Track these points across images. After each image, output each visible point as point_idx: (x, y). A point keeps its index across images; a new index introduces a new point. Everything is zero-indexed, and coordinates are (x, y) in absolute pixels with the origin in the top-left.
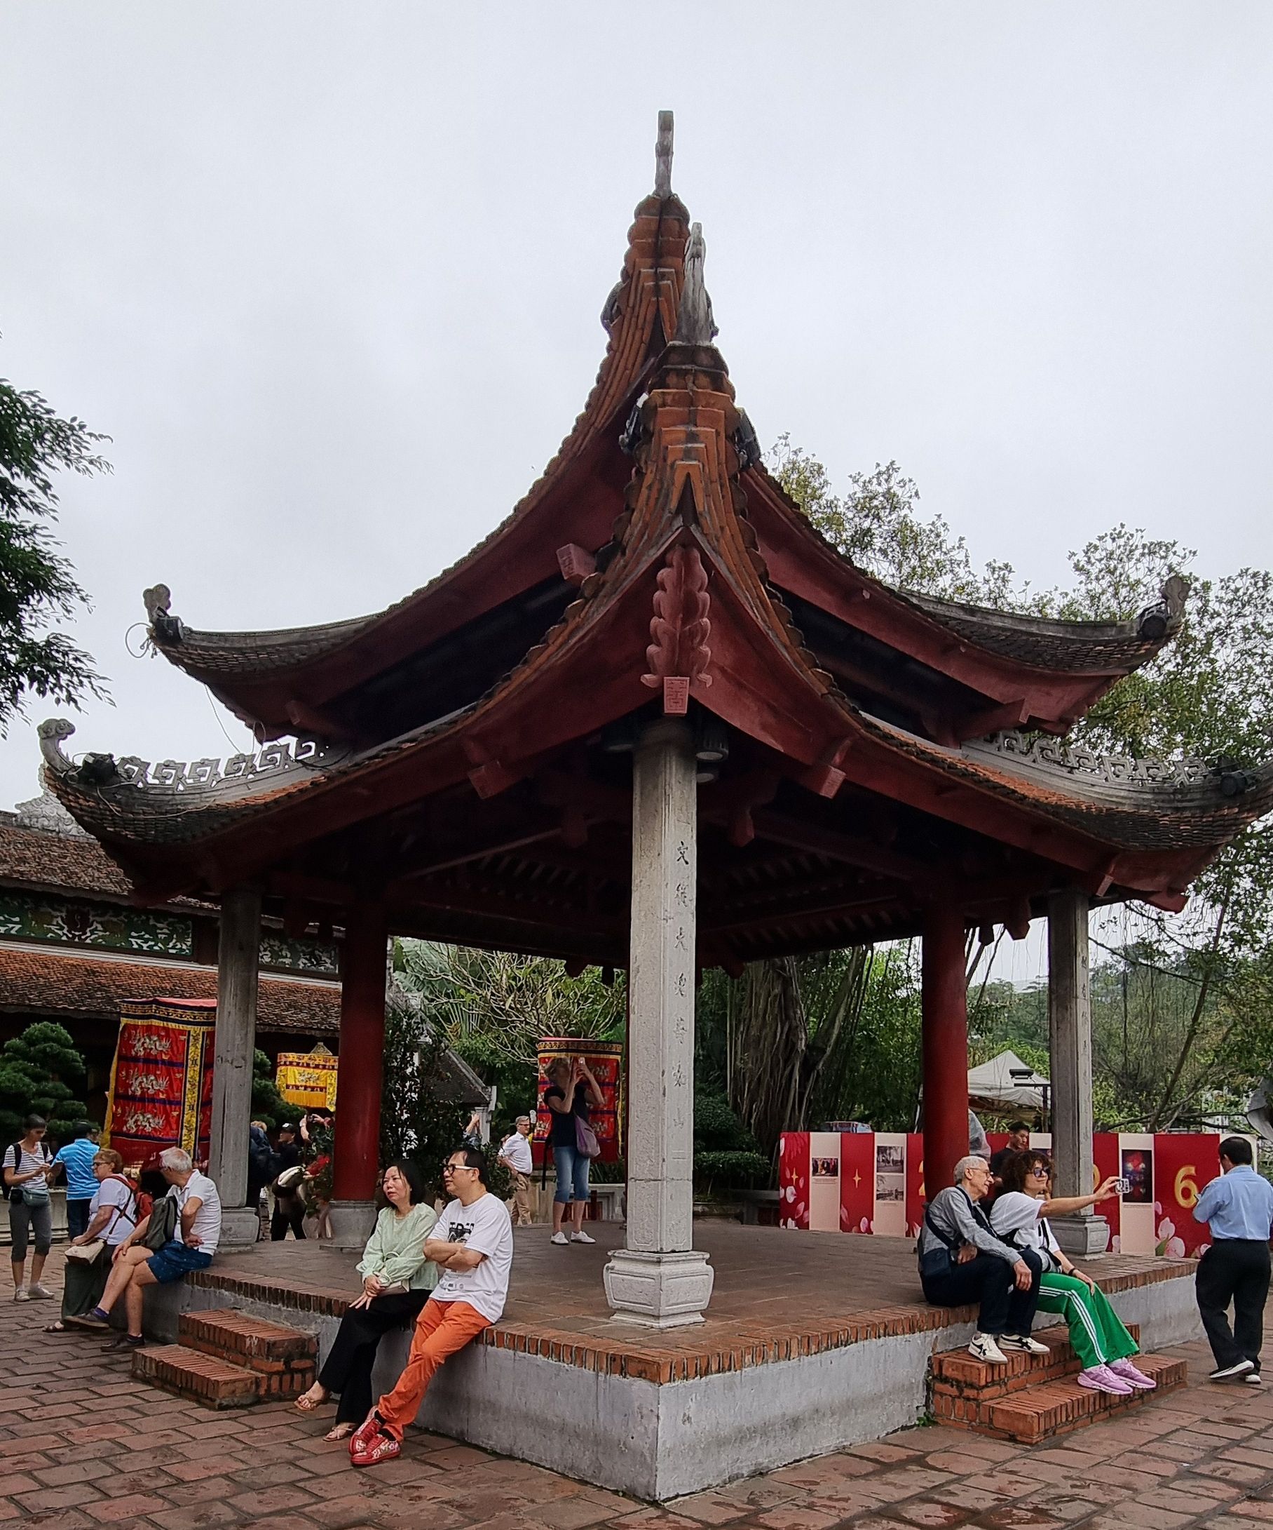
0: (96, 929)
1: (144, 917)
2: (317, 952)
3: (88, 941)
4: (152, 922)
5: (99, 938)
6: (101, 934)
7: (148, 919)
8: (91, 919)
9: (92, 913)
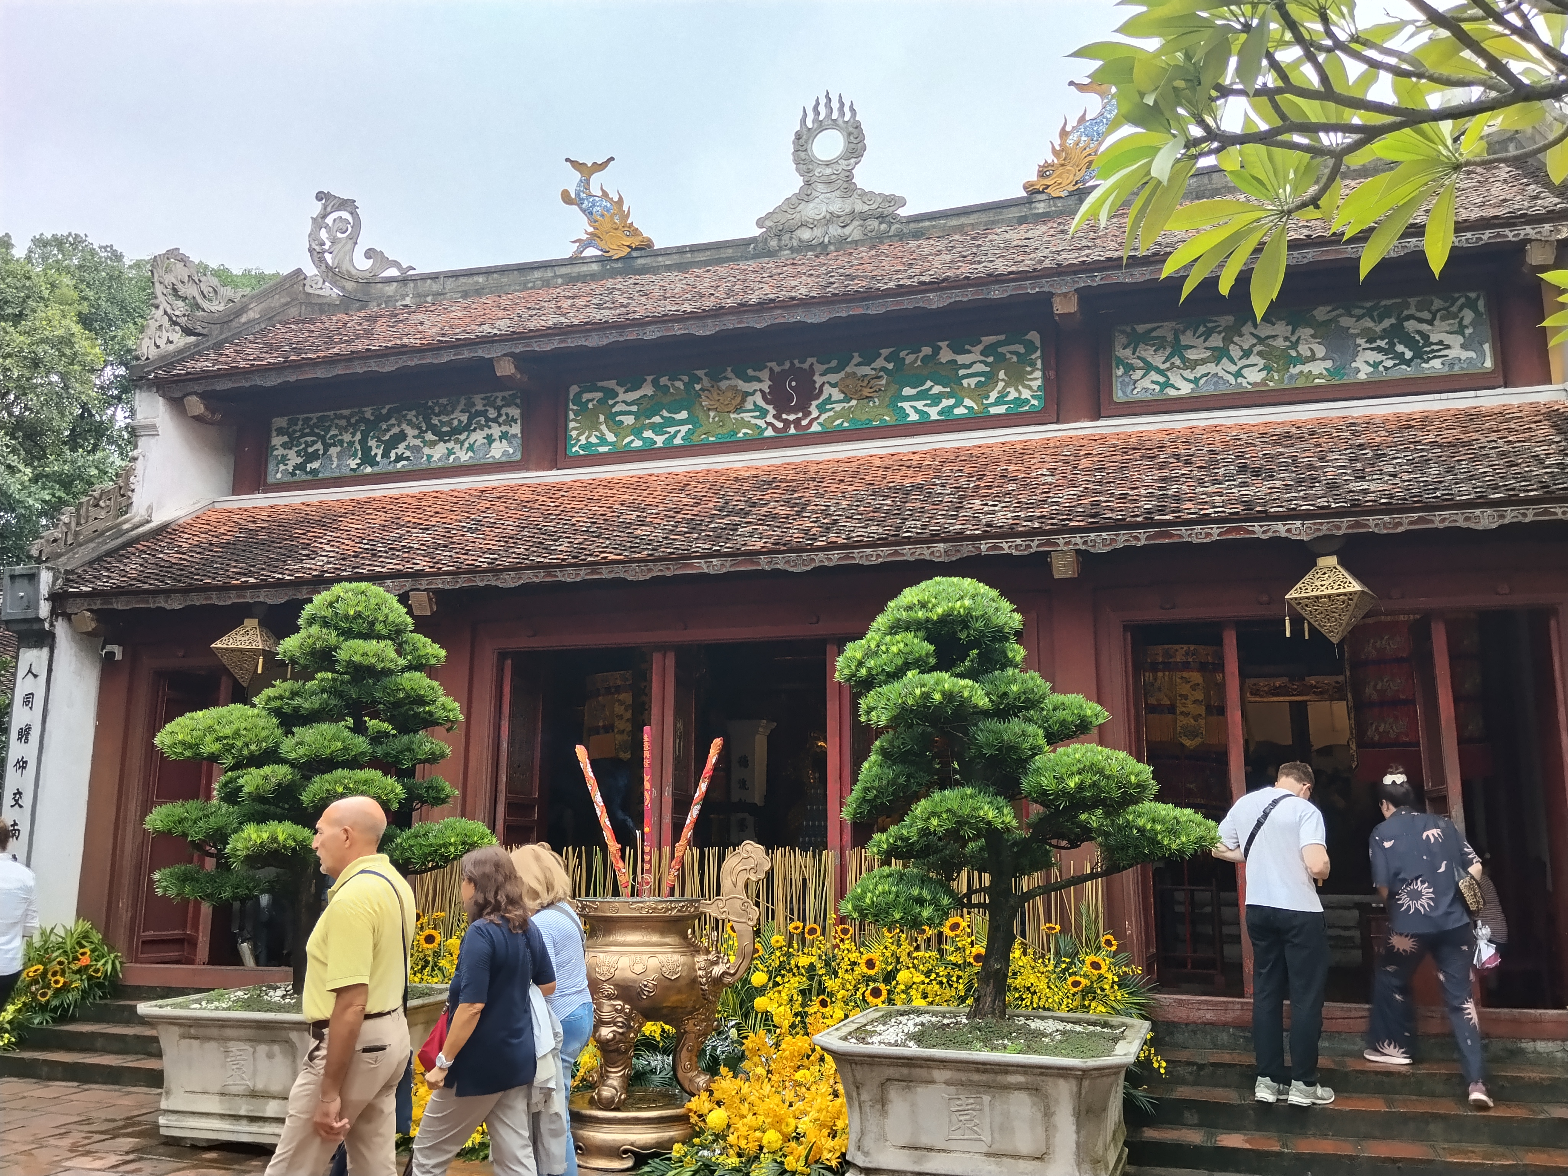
0: (829, 400)
1: (927, 350)
2: (1411, 326)
3: (815, 428)
4: (946, 355)
5: (837, 416)
6: (838, 407)
7: (937, 350)
8: (819, 380)
9: (819, 368)
